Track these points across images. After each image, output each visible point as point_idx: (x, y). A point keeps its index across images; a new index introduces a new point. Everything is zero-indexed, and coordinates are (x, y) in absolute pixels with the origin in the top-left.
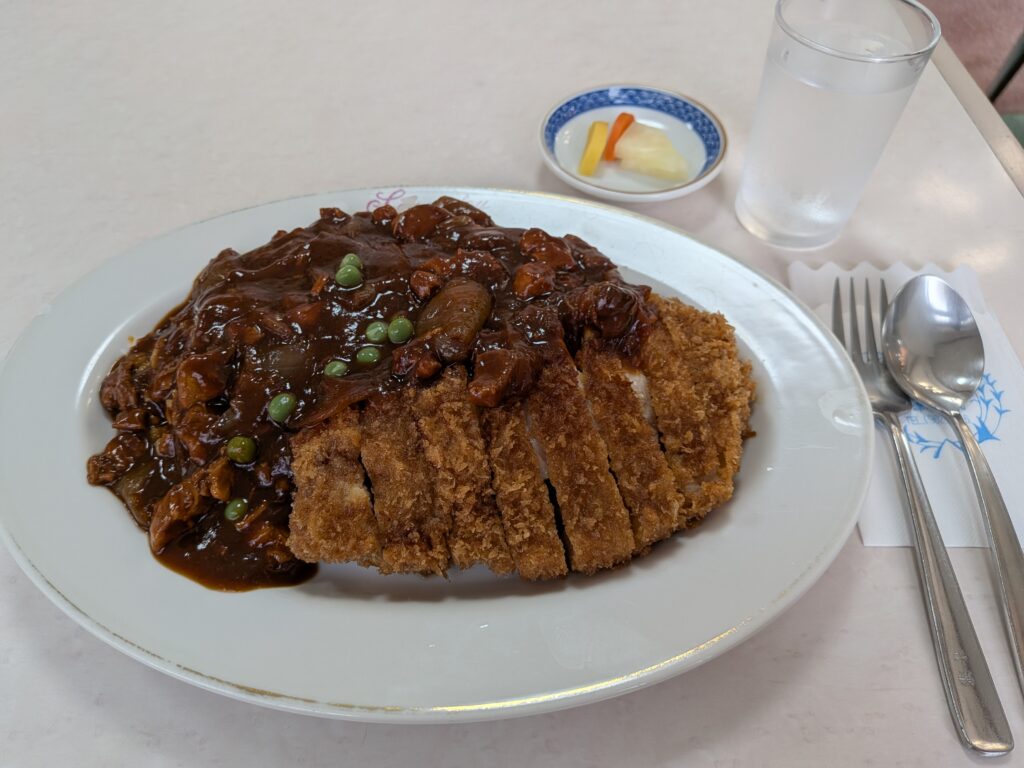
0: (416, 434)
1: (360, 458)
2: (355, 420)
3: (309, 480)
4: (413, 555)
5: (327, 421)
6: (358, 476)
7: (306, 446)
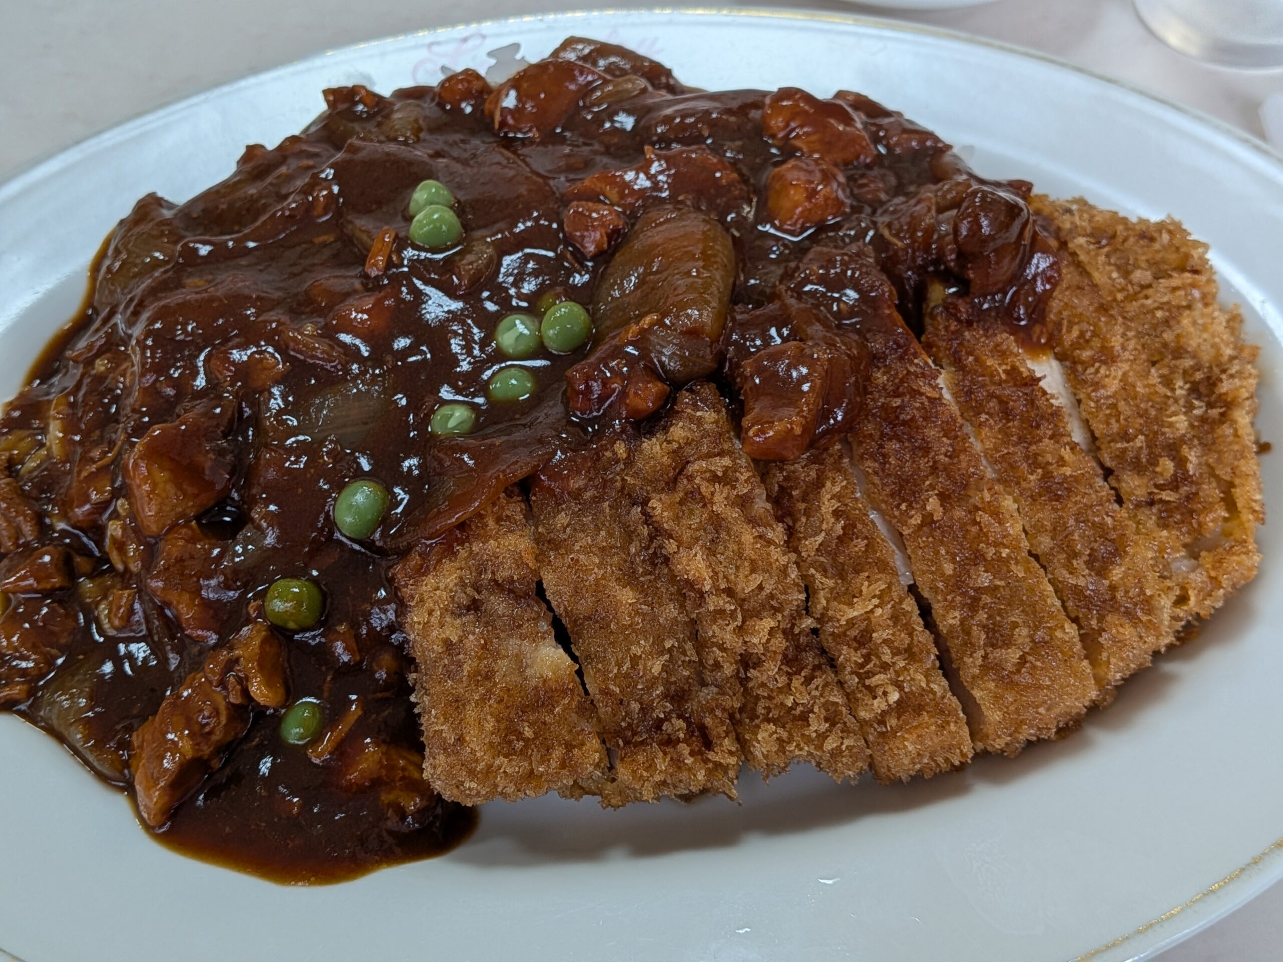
0: (645, 531)
1: (540, 591)
2: (519, 517)
3: (448, 644)
4: (677, 763)
5: (462, 526)
6: (544, 626)
7: (430, 580)
